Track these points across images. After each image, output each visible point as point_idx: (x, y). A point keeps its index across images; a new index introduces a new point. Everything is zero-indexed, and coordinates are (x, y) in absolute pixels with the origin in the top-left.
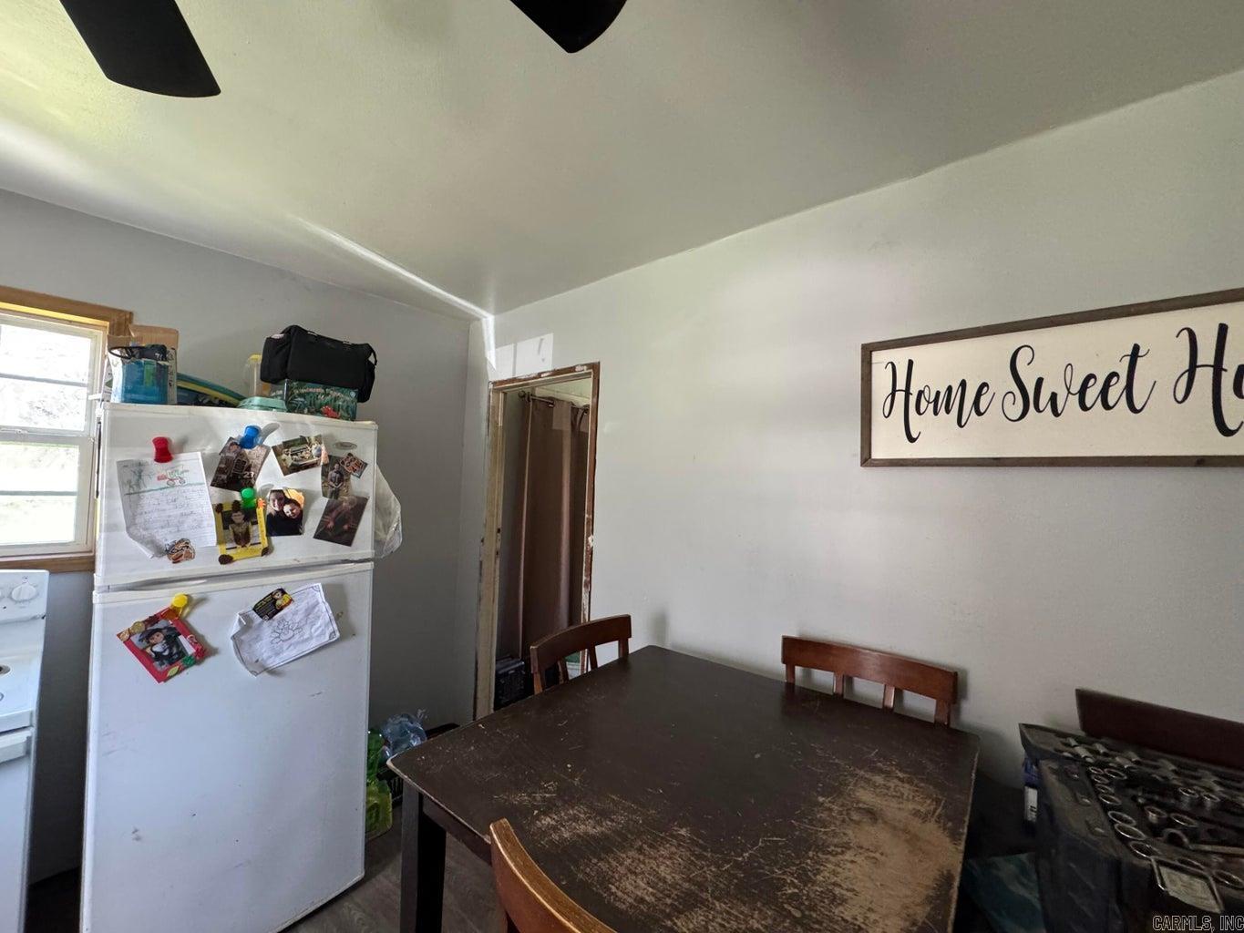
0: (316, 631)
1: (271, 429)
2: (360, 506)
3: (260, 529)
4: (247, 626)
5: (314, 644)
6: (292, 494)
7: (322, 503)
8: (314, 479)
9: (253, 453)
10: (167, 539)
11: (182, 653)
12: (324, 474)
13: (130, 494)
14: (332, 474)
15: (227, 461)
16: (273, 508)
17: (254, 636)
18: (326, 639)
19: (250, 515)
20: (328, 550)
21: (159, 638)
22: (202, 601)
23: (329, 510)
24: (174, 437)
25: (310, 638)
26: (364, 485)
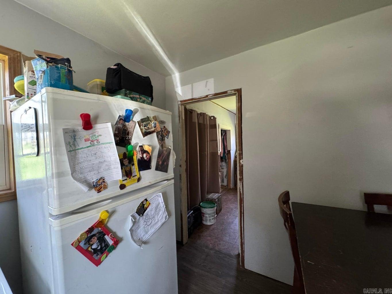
0: (160, 217)
4: (134, 222)
5: (160, 224)
6: (146, 148)
8: (153, 139)
9: (129, 125)
11: (107, 245)
13: (70, 151)
14: (160, 137)
15: (119, 129)
16: (140, 156)
17: (137, 226)
18: (163, 220)
19: (131, 160)
20: (159, 176)
21: (95, 240)
22: (114, 212)
23: (159, 155)
25: (158, 221)
26: (169, 143)
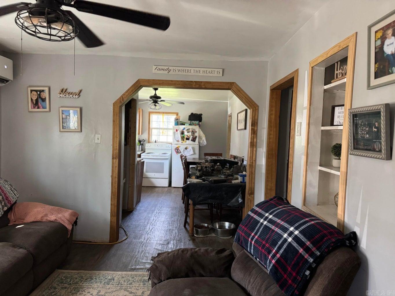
1: (186, 128)
2: (196, 137)
3: (185, 139)
4: (184, 150)
5: (191, 154)
7: (191, 137)
8: (190, 134)
10: (177, 140)
12: (192, 133)
13: (174, 135)
14: (193, 133)
15: (182, 131)
17: (185, 152)
18: (192, 154)
20: (192, 142)
21: (177, 150)
22: (180, 147)
23: (192, 138)
24: (177, 129)
26: (197, 134)
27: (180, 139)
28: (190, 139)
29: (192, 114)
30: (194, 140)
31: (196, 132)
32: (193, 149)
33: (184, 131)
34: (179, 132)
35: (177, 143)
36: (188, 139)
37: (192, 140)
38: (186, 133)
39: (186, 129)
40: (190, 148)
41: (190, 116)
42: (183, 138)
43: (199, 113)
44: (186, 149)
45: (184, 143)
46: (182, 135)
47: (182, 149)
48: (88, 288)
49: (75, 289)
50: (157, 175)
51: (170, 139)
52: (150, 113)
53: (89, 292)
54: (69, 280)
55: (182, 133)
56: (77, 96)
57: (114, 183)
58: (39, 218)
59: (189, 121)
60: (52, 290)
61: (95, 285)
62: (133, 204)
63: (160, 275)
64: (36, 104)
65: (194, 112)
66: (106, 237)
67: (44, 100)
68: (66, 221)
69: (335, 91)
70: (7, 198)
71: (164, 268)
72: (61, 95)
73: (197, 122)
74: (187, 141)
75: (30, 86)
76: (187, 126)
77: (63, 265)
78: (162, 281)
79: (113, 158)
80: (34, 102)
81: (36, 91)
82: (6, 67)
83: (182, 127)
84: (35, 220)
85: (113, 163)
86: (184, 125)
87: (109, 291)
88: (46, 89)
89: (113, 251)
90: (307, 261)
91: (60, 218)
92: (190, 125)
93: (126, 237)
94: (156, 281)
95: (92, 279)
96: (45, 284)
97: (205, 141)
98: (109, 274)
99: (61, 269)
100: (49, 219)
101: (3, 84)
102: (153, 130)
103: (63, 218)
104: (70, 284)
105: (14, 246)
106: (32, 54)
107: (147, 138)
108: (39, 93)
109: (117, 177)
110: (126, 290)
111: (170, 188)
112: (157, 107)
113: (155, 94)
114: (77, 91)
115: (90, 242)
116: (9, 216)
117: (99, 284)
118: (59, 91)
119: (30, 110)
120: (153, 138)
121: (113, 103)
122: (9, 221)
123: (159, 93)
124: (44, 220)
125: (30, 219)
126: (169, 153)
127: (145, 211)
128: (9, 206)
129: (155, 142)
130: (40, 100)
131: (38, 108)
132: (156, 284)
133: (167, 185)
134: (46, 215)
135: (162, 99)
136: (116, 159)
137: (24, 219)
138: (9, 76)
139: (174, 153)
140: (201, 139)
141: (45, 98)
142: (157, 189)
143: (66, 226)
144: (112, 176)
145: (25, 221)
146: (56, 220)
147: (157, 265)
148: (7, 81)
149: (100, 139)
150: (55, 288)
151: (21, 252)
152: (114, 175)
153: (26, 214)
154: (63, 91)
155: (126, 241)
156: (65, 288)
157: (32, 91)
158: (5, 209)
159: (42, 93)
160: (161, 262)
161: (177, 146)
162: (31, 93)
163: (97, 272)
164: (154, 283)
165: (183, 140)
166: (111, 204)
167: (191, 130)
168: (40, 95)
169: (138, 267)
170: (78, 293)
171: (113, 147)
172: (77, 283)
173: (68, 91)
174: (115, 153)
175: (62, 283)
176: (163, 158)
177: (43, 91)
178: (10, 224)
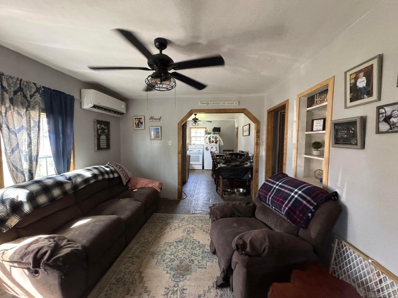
2: (218, 141)
8: (214, 139)
18: (215, 150)
20: (215, 144)
21: (207, 148)
24: (207, 137)
26: (218, 139)
27: (208, 142)
28: (214, 142)
29: (215, 127)
30: (216, 143)
31: (217, 138)
32: (216, 147)
33: (211, 137)
34: (208, 139)
35: (207, 144)
36: (213, 142)
37: (215, 143)
38: (212, 139)
39: (212, 136)
40: (214, 147)
41: (213, 129)
42: (210, 142)
43: (218, 127)
44: (212, 148)
45: (211, 144)
46: (209, 140)
47: (209, 148)
48: (172, 223)
49: (166, 223)
50: (196, 163)
51: (203, 143)
52: (190, 128)
53: (173, 225)
54: (161, 218)
55: (210, 139)
56: (159, 121)
57: (179, 167)
58: (143, 186)
59: (213, 132)
60: (154, 224)
61: (176, 221)
62: (186, 179)
63: (217, 216)
64: (138, 125)
65: (216, 127)
66: (176, 197)
67: (142, 123)
68: (157, 188)
69: (313, 111)
70: (127, 175)
71: (219, 212)
72: (151, 120)
73: (218, 132)
74: (212, 143)
75: (135, 116)
76: (212, 135)
77: (157, 210)
78: (218, 219)
79: (178, 154)
80: (137, 125)
81: (138, 118)
82: (123, 107)
83: (209, 135)
84: (142, 187)
85: (178, 156)
86: (211, 134)
87: (183, 224)
88: (143, 117)
89: (181, 203)
90: (309, 208)
91: (154, 186)
92: (214, 134)
93: (185, 197)
94: (215, 219)
95: (173, 218)
96: (149, 221)
97: (223, 143)
98: (182, 216)
99: (156, 213)
100: (148, 186)
101: (122, 116)
102: (192, 138)
103: (156, 186)
104: (162, 221)
105: (135, 200)
106: (136, 99)
107: (189, 143)
108: (139, 119)
109: (181, 164)
110: (192, 224)
111: (203, 170)
112: (197, 125)
113: (195, 117)
114: (159, 118)
115: (167, 199)
116: (128, 185)
117: (177, 221)
118: (149, 118)
119: (135, 129)
120: (193, 142)
121: (178, 124)
122: (128, 188)
123: (197, 117)
124: (146, 187)
125: (139, 186)
126: (202, 151)
127: (193, 183)
128: (128, 179)
129: (194, 144)
130: (140, 123)
131: (139, 128)
132: (215, 221)
133: (201, 168)
134: (147, 184)
135: (199, 120)
136: (180, 154)
137: (136, 186)
138: (124, 111)
139: (205, 150)
140: (220, 142)
141: (142, 122)
142: (196, 171)
143: (157, 190)
144: (178, 163)
145: (137, 187)
146: (152, 187)
147: (214, 210)
148: (123, 114)
149: (171, 143)
150: (155, 223)
151: (139, 204)
152: (179, 163)
153: (137, 184)
154: (152, 118)
155: (186, 199)
156: (161, 222)
157: (135, 118)
158: (127, 181)
159: (140, 120)
160: (217, 209)
161: (207, 146)
162: (135, 120)
163: (175, 215)
164: (214, 220)
165: (210, 143)
166: (178, 179)
167: (214, 137)
168: (139, 120)
169: (196, 212)
170: (168, 225)
171: (178, 147)
172: (166, 220)
173: (154, 118)
174: (179, 151)
175: (158, 220)
176: (199, 153)
177: (141, 118)
178: (129, 189)
